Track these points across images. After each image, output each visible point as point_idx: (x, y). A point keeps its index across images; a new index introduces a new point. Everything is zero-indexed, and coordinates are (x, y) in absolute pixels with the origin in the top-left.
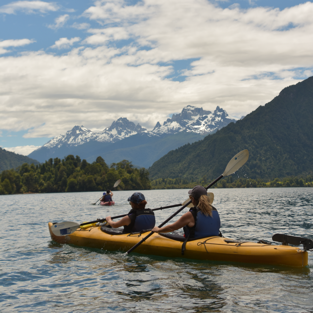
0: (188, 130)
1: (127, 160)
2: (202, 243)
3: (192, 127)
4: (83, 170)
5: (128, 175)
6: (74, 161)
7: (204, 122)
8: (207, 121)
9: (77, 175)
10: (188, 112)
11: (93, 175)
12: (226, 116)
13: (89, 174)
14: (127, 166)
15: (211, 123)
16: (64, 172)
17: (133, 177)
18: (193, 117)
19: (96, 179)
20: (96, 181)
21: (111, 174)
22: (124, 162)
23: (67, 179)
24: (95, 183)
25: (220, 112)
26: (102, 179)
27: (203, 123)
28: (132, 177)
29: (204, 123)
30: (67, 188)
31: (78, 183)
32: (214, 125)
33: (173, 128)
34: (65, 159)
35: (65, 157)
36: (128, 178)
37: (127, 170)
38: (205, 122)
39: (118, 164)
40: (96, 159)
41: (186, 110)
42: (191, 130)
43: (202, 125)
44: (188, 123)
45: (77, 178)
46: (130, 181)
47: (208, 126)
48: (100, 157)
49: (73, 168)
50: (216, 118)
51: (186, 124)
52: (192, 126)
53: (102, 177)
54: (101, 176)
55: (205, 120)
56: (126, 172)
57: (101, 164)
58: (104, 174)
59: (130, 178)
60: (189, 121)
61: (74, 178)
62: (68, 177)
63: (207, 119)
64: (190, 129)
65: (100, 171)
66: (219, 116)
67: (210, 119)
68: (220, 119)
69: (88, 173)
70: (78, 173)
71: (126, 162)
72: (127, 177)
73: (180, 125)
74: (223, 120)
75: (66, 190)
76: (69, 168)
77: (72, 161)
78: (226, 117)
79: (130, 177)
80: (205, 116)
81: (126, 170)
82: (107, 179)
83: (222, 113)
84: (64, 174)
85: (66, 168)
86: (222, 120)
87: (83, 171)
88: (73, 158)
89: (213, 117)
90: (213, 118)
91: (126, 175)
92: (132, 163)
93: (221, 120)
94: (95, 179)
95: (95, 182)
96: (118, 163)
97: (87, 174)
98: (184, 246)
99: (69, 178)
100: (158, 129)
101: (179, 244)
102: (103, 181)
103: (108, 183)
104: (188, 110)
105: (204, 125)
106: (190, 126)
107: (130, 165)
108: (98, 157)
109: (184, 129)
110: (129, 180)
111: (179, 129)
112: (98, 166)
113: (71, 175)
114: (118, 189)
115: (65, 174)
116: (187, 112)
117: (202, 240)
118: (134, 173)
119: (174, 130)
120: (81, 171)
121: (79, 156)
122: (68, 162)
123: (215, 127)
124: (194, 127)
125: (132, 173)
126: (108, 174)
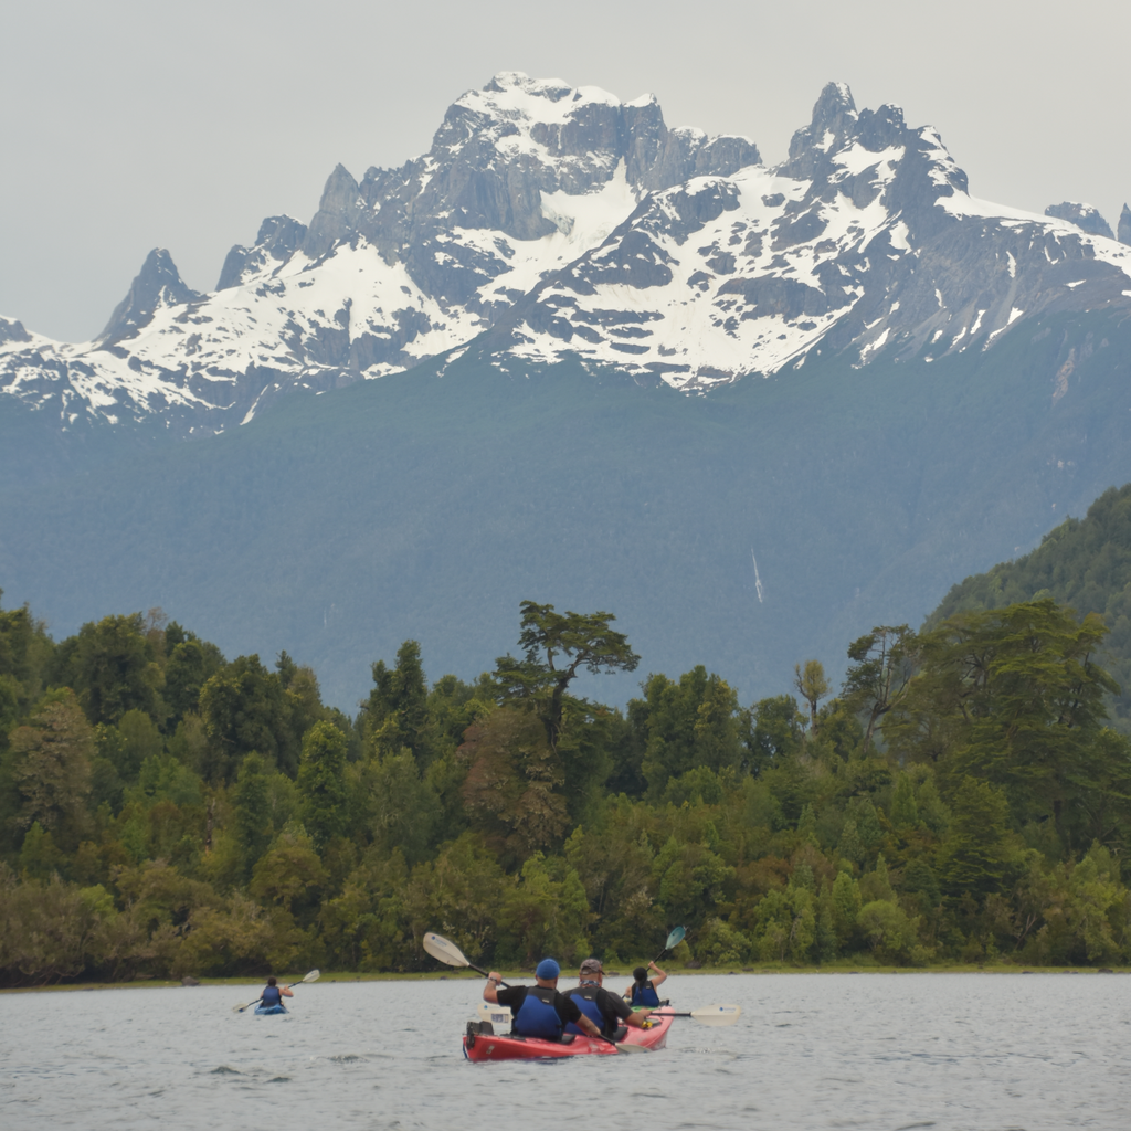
0: (526, 329)
3: (569, 302)
7: (703, 251)
8: (735, 240)
10: (503, 145)
12: (946, 191)
15: (779, 262)
18: (555, 204)
25: (872, 145)
27: (687, 256)
29: (701, 264)
32: (814, 282)
33: (344, 316)
38: (714, 247)
41: (488, 122)
42: (563, 331)
43: (678, 287)
44: (506, 269)
47: (740, 299)
50: (826, 213)
51: (484, 281)
52: (568, 292)
55: (717, 230)
60: (512, 242)
63: (726, 220)
64: (543, 319)
66: (860, 189)
67: (768, 218)
68: (873, 217)
73: (416, 291)
74: (912, 225)
78: (941, 201)
80: (709, 192)
83: (896, 153)
86: (899, 237)
89: (798, 197)
90: (793, 207)
93: (884, 237)
100: (183, 319)
104: (510, 130)
105: (698, 279)
106: (542, 294)
109: (472, 324)
111: (413, 323)
116: (488, 147)
119: (356, 332)
123: (819, 304)
124: (587, 303)
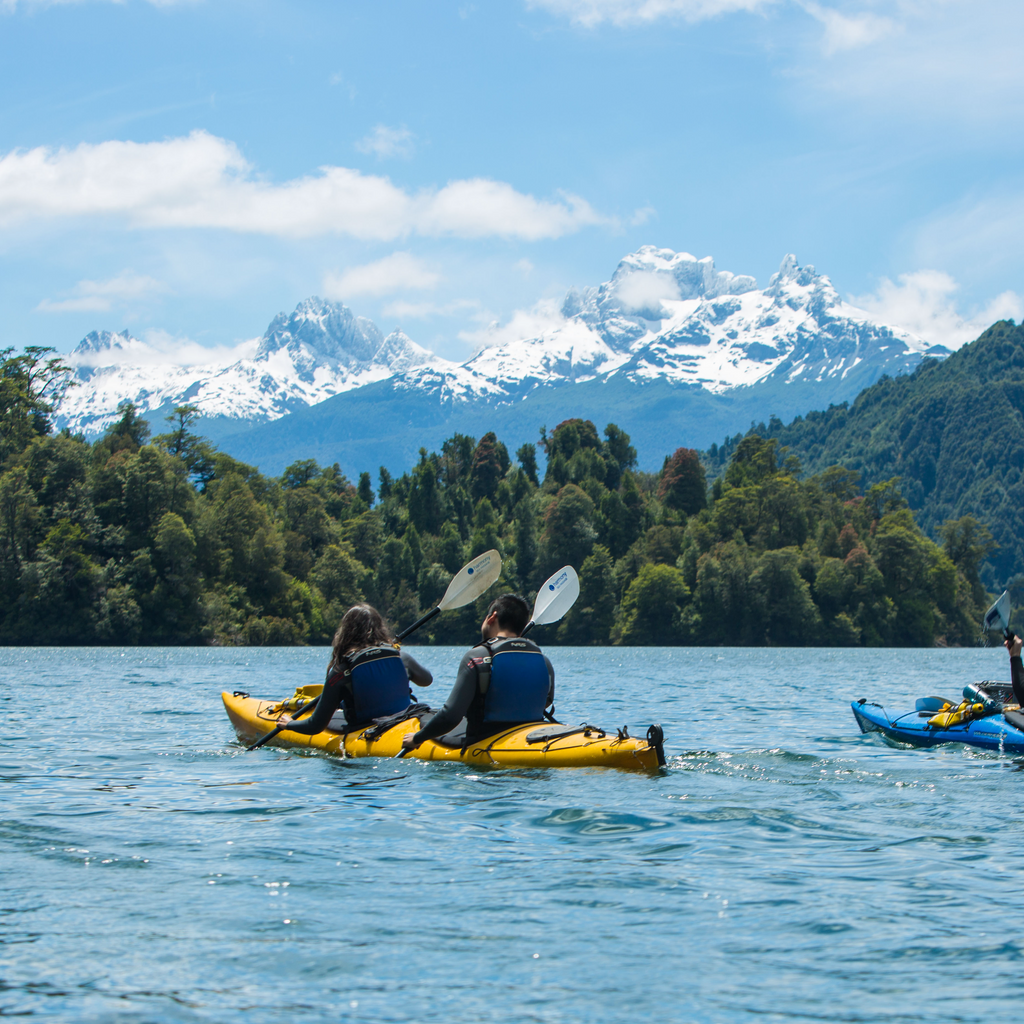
0: (644, 362)
3: (663, 351)
7: (725, 330)
8: (739, 325)
12: (831, 306)
25: (802, 283)
27: (718, 332)
29: (723, 335)
32: (772, 344)
33: (569, 354)
38: (729, 329)
42: (661, 364)
43: (713, 345)
44: (644, 335)
47: (740, 351)
50: (780, 313)
51: (634, 340)
52: (664, 346)
63: (736, 316)
64: (652, 358)
66: (795, 304)
67: (754, 315)
68: (800, 316)
73: (602, 344)
74: (816, 320)
78: (829, 310)
80: (728, 303)
83: (811, 288)
89: (768, 306)
90: (765, 310)
93: (803, 325)
100: (497, 355)
105: (722, 342)
106: (653, 347)
109: (624, 359)
111: (600, 359)
119: (574, 362)
123: (774, 354)
124: (672, 351)
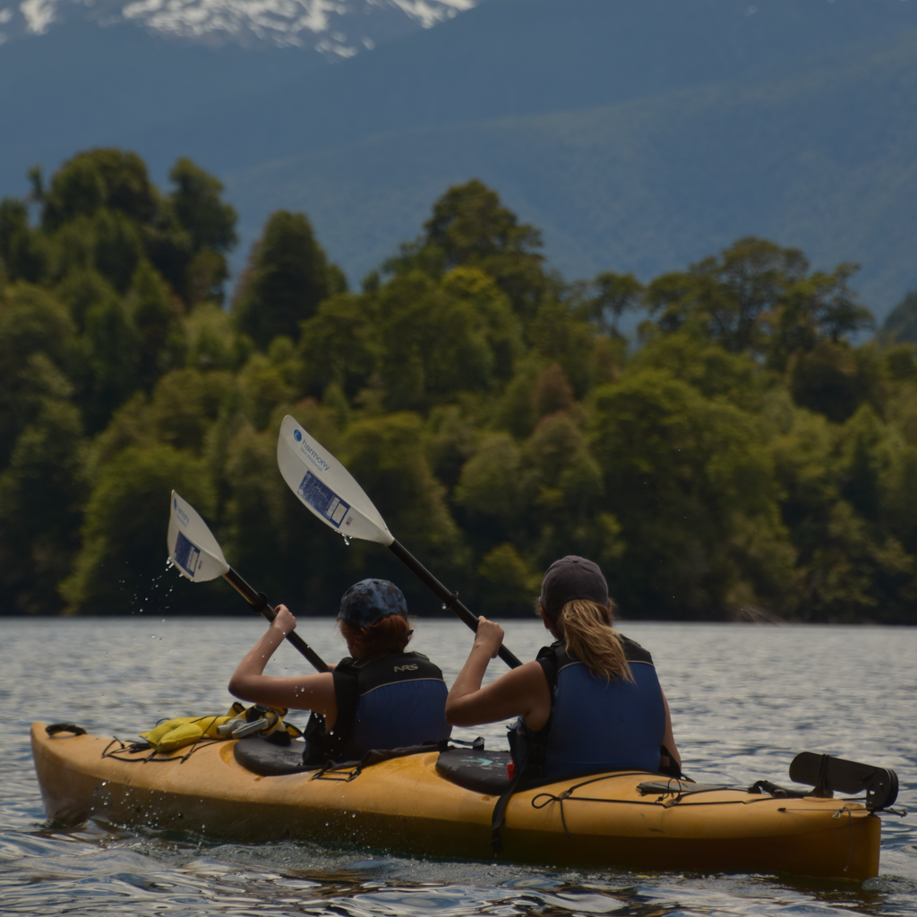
1: (785, 242)
2: (555, 799)
4: (282, 343)
5: (817, 424)
6: (152, 231)
9: (211, 406)
11: (422, 409)
13: (366, 395)
14: (789, 317)
16: (40, 360)
17: (876, 451)
19: (462, 460)
20: (461, 493)
21: (643, 407)
22: (750, 270)
23: (90, 455)
24: (443, 518)
26: (527, 463)
28: (862, 457)
30: (86, 562)
31: (232, 507)
34: (38, 193)
35: (36, 177)
36: (814, 472)
37: (792, 361)
39: (664, 291)
40: (428, 214)
45: (212, 437)
46: (843, 509)
48: (474, 189)
49: (153, 318)
53: (539, 435)
54: (519, 426)
56: (783, 395)
57: (502, 283)
58: (552, 404)
59: (846, 462)
61: (178, 444)
62: (95, 425)
65: (504, 369)
69: (353, 386)
70: (222, 378)
71: (777, 265)
72: (806, 447)
75: (73, 588)
76: (97, 311)
77: (129, 228)
79: (837, 452)
81: (777, 365)
82: (594, 468)
84: (43, 389)
85: (62, 313)
87: (282, 358)
88: (135, 185)
91: (785, 431)
92: (851, 283)
94: (449, 466)
95: (449, 500)
96: (670, 279)
97: (335, 390)
98: (500, 809)
99: (107, 438)
101: (483, 803)
102: (551, 495)
103: (611, 523)
107: (827, 299)
108: (455, 196)
110: (831, 491)
112: (465, 295)
113: (140, 396)
114: (731, 598)
115: (58, 382)
117: (557, 789)
118: (879, 411)
120: (258, 360)
121: (206, 163)
122: (84, 232)
125: (864, 409)
126: (603, 404)
